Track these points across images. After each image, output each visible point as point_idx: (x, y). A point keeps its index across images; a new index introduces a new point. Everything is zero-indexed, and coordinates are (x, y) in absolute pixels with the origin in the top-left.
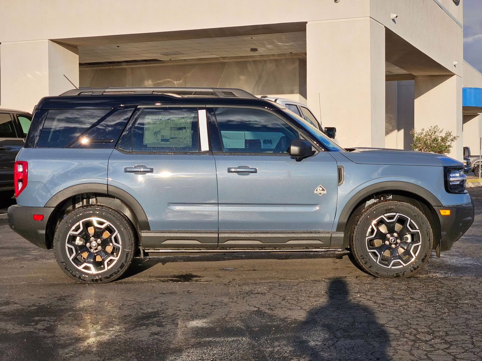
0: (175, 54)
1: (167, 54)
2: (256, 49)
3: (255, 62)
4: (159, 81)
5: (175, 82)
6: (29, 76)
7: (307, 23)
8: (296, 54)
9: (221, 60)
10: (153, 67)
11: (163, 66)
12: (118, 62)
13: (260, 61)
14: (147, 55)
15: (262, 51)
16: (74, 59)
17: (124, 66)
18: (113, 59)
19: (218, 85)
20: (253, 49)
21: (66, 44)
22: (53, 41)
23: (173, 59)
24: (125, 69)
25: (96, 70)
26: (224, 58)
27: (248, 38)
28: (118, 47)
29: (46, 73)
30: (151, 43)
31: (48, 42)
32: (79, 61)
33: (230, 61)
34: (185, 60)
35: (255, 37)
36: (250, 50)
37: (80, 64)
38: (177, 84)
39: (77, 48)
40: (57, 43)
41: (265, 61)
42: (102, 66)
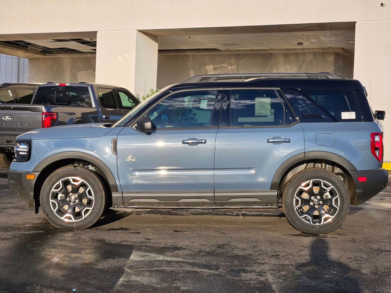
0: (233, 45)
1: (226, 45)
2: (303, 43)
3: (296, 54)
4: (216, 66)
5: (229, 67)
6: (119, 58)
7: (356, 22)
8: (334, 49)
9: (270, 51)
10: (212, 54)
11: (221, 54)
12: (184, 50)
13: (302, 54)
14: (209, 45)
15: (306, 45)
16: (154, 46)
17: (187, 53)
18: (181, 47)
19: (266, 71)
20: (299, 43)
21: (150, 34)
22: (140, 31)
23: (229, 49)
24: (188, 55)
25: (164, 56)
26: (272, 50)
27: (300, 34)
28: (190, 37)
29: (134, 56)
30: (217, 35)
31: (137, 32)
32: (158, 48)
33: (277, 52)
34: (239, 50)
35: (305, 33)
36: (297, 44)
37: (159, 51)
38: (230, 69)
39: (157, 37)
40: (143, 33)
41: (306, 53)
42: (171, 53)
